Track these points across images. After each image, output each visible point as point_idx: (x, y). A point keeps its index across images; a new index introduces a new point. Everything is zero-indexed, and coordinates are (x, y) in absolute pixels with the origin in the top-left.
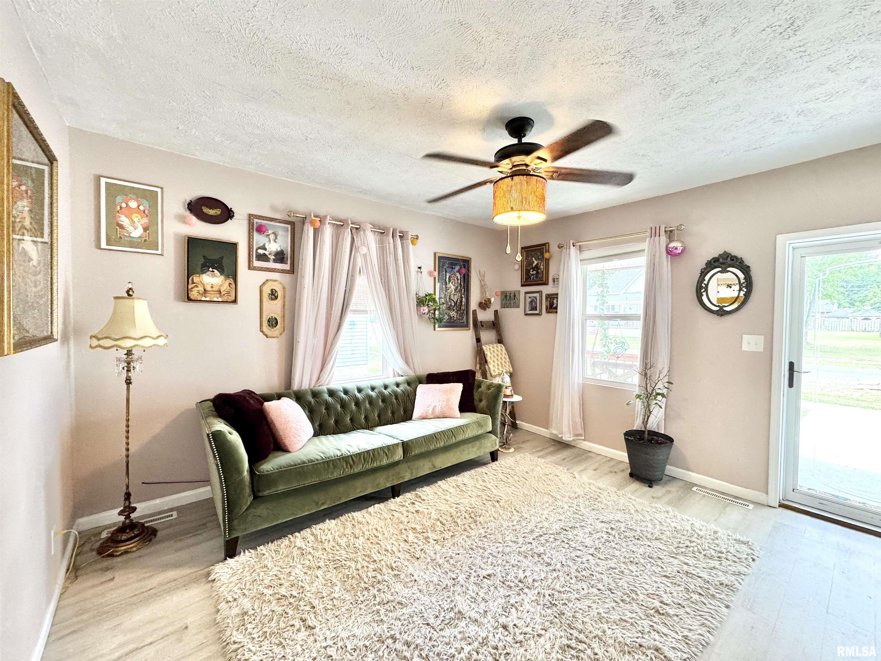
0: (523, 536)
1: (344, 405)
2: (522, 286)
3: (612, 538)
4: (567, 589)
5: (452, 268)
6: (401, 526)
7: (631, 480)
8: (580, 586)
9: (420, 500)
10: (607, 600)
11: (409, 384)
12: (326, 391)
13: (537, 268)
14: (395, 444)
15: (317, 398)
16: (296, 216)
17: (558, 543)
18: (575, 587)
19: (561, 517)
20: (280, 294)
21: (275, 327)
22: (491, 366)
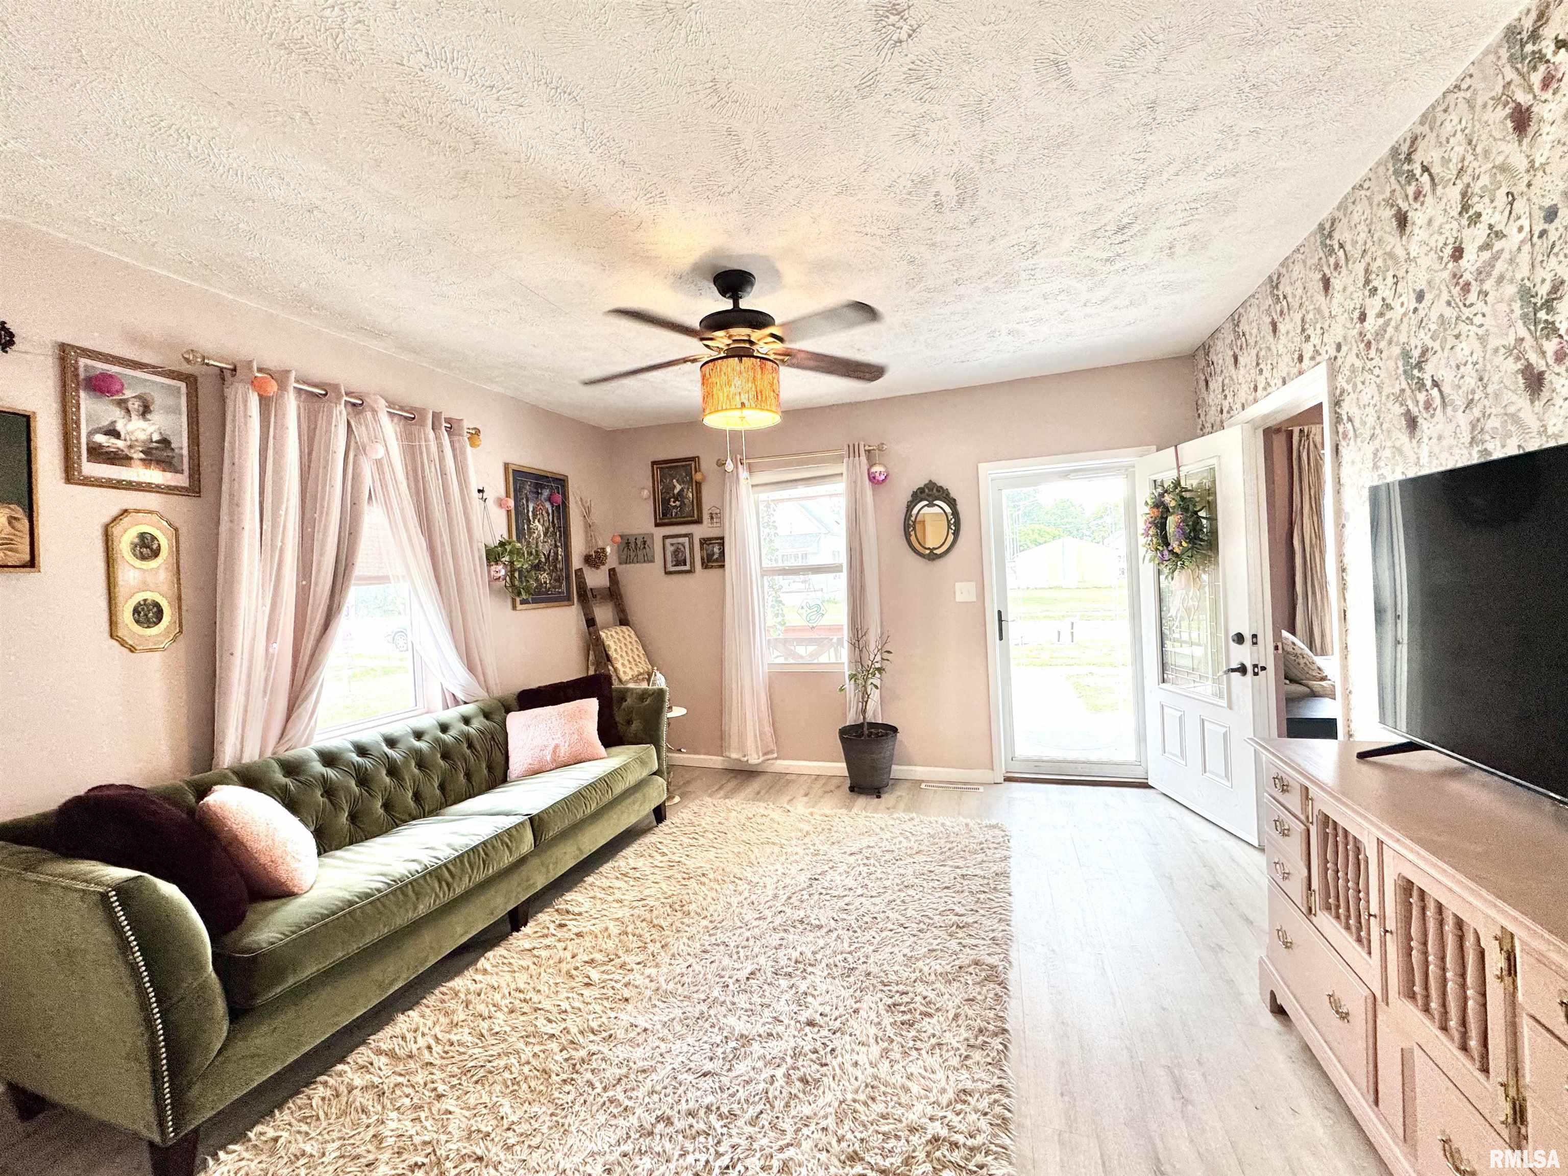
0: (767, 906)
1: (363, 779)
2: (657, 525)
3: (872, 869)
4: (856, 945)
5: (538, 493)
6: (564, 967)
7: (855, 796)
8: (868, 936)
9: (571, 917)
10: (905, 938)
11: (487, 715)
12: (315, 756)
13: (679, 496)
14: (518, 824)
15: (298, 774)
16: (207, 364)
17: (816, 897)
18: (864, 939)
19: (801, 866)
20: (164, 542)
21: (156, 624)
22: (619, 665)
